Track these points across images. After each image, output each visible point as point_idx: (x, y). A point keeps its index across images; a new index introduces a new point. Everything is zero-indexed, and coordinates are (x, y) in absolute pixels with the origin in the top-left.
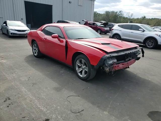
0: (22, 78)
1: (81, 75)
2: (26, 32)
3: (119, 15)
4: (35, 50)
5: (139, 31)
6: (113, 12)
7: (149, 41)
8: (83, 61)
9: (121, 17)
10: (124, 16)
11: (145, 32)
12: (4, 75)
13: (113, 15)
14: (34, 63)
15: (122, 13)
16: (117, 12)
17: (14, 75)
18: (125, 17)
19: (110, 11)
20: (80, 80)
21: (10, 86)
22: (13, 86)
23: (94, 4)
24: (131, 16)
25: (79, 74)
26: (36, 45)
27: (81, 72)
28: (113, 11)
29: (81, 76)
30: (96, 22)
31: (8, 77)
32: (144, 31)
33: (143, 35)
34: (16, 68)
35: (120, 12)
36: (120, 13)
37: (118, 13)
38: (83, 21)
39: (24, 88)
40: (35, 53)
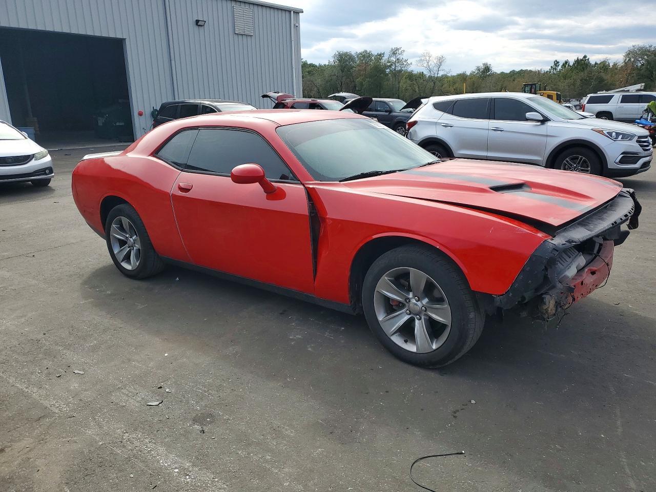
0: (125, 398)
1: (406, 341)
2: (33, 165)
3: (390, 66)
4: (122, 243)
5: (527, 120)
6: (366, 56)
7: (572, 159)
8: (418, 277)
9: (400, 71)
10: (410, 69)
11: (549, 124)
12: (22, 392)
13: (368, 68)
14: (140, 307)
15: (400, 57)
16: (380, 56)
17: (75, 385)
18: (415, 72)
19: (353, 53)
20: (406, 366)
21: (86, 451)
22: (100, 448)
23: (297, 27)
24: (436, 69)
25: (398, 340)
26: (125, 221)
27: (407, 331)
28: (366, 51)
29: (411, 348)
30: (321, 98)
31: (46, 403)
32: (545, 120)
33: (544, 139)
34: (68, 347)
35: (394, 52)
36: (393, 59)
37: (385, 58)
38: (264, 96)
39: (162, 450)
40: (127, 258)
